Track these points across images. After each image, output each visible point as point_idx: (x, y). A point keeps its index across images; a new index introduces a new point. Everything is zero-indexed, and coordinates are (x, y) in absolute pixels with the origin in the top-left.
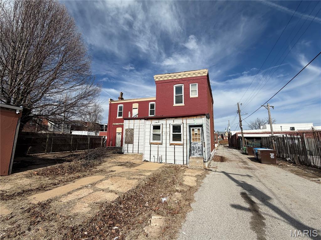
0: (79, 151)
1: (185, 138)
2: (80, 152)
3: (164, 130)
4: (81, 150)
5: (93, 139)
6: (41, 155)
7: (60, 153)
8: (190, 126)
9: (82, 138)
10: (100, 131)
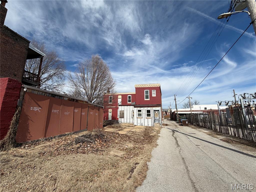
1: (152, 116)
3: (143, 112)
8: (154, 111)
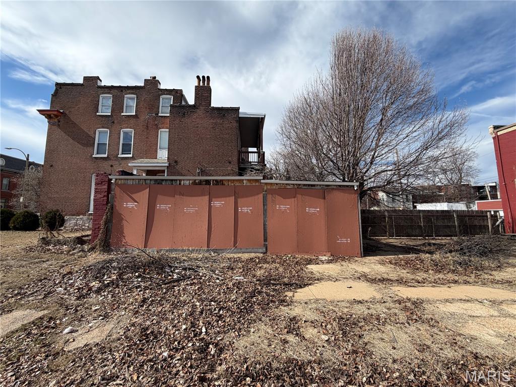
0: (440, 238)
2: (442, 239)
4: (443, 236)
5: (465, 216)
6: (385, 240)
7: (408, 239)
9: (440, 216)
10: (476, 200)
